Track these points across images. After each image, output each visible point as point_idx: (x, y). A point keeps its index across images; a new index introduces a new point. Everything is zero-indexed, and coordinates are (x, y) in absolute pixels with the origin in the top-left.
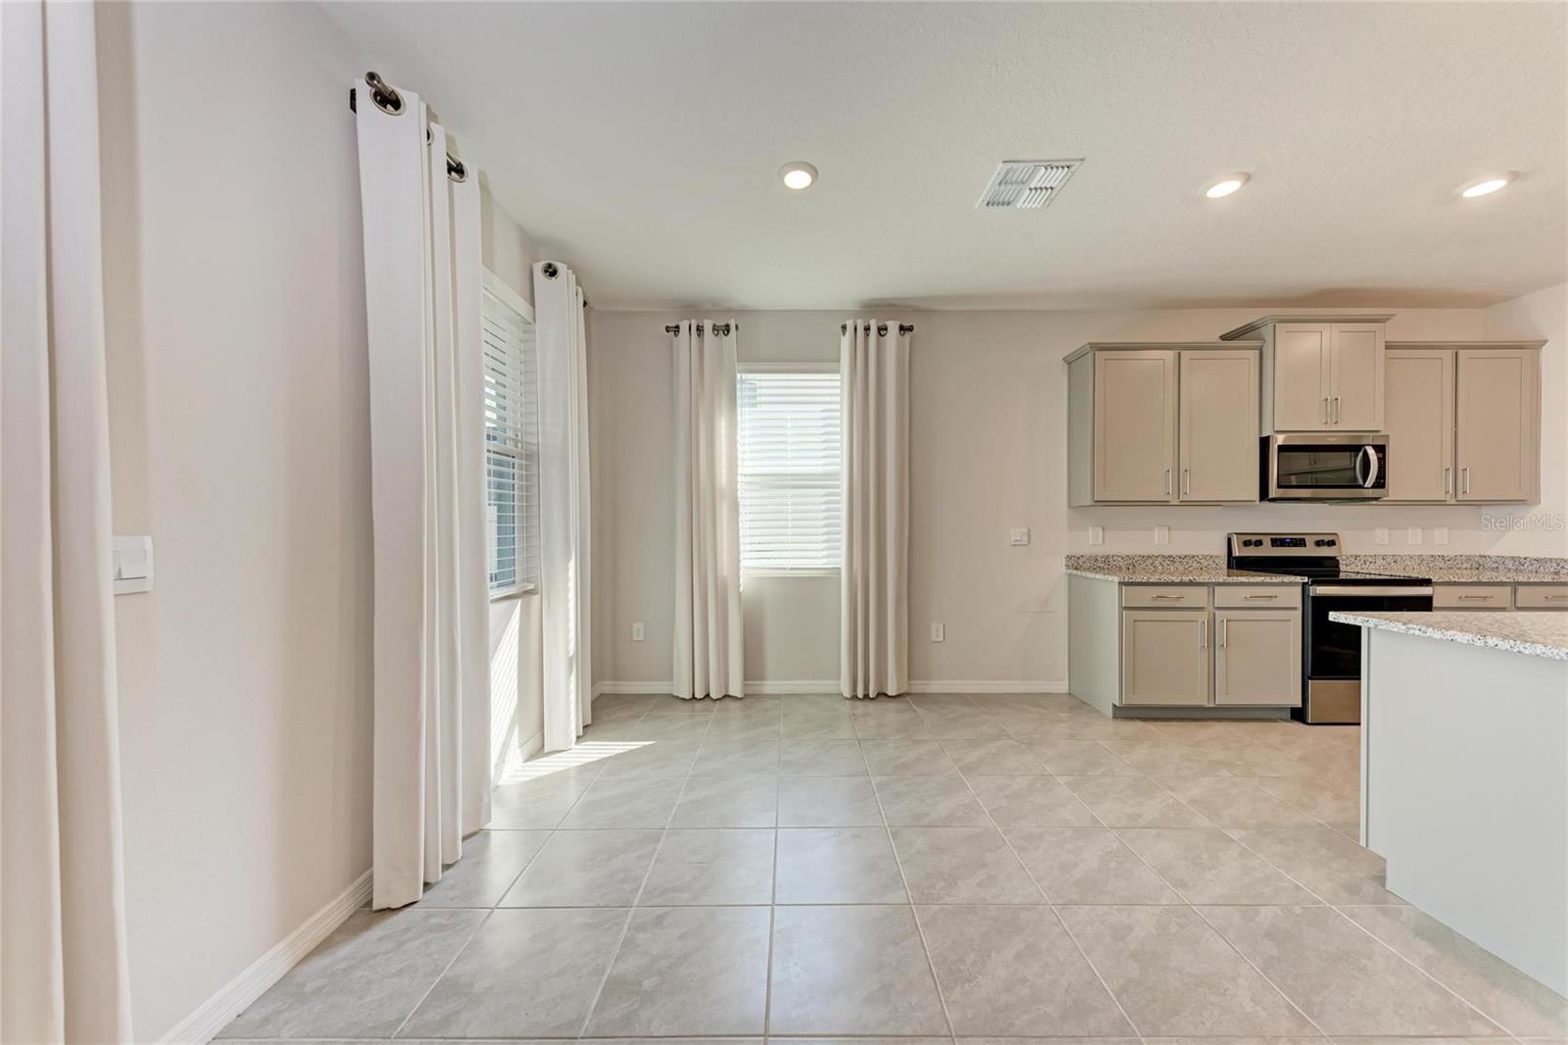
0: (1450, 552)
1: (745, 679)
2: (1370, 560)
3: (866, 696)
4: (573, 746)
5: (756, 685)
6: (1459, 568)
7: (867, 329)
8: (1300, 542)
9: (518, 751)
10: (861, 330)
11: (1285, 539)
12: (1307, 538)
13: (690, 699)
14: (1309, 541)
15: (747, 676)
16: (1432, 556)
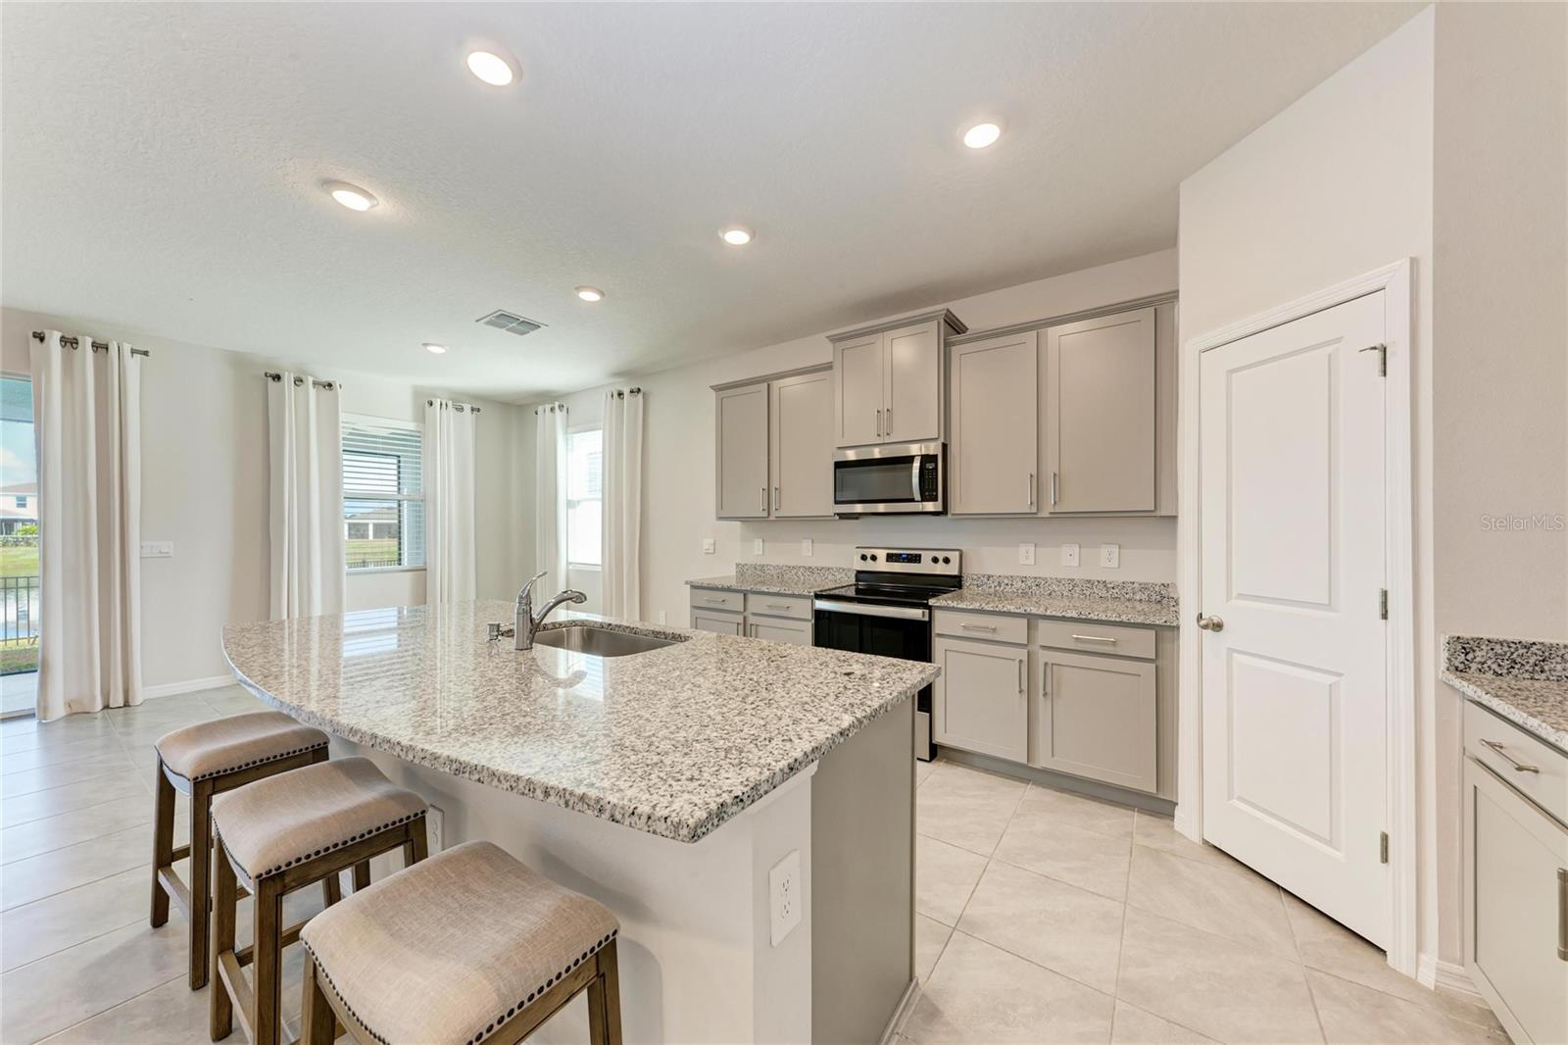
0: (1115, 578)
2: (1006, 581)
6: (1129, 600)
8: (915, 559)
11: (901, 555)
12: (922, 553)
14: (926, 557)
16: (1089, 581)
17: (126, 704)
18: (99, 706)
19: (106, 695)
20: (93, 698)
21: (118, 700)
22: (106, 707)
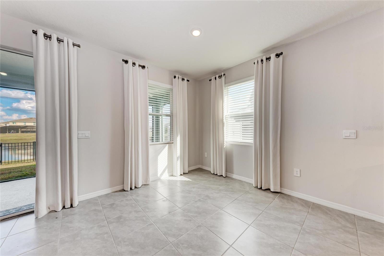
1: (226, 172)
3: (261, 188)
4: (178, 176)
5: (231, 175)
7: (262, 61)
9: (167, 174)
10: (260, 62)
13: (213, 174)
15: (226, 171)
17: (72, 206)
18: (61, 207)
19: (64, 202)
20: (58, 204)
21: (68, 205)
22: (64, 207)
